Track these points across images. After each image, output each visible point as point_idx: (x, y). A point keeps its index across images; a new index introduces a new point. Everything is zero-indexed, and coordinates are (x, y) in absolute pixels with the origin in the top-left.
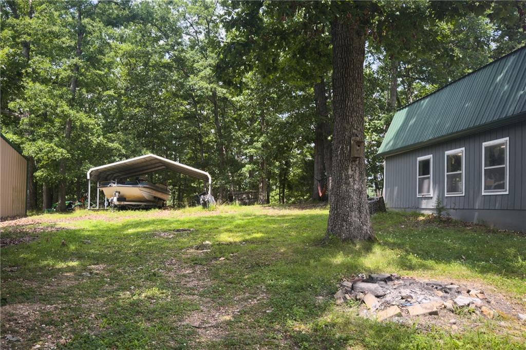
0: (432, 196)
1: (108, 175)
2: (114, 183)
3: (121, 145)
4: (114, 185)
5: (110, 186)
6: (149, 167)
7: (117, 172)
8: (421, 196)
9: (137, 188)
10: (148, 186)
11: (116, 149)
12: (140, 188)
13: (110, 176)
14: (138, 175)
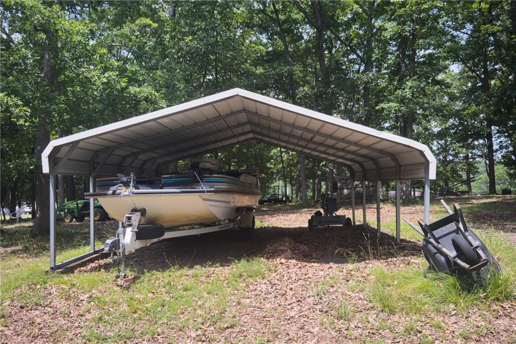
1: (125, 158)
2: (126, 184)
3: (158, 91)
4: (124, 191)
5: (114, 193)
6: (221, 135)
7: (145, 151)
9: (196, 196)
10: (224, 186)
11: (146, 99)
12: (206, 195)
13: (129, 160)
14: (195, 156)
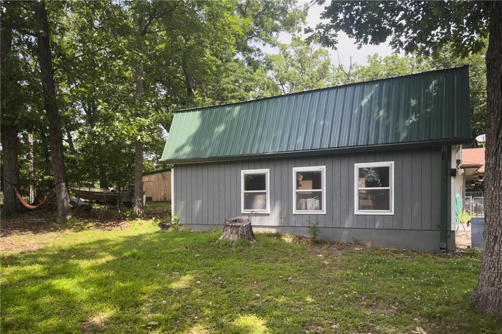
0: (269, 212)
8: (250, 213)
